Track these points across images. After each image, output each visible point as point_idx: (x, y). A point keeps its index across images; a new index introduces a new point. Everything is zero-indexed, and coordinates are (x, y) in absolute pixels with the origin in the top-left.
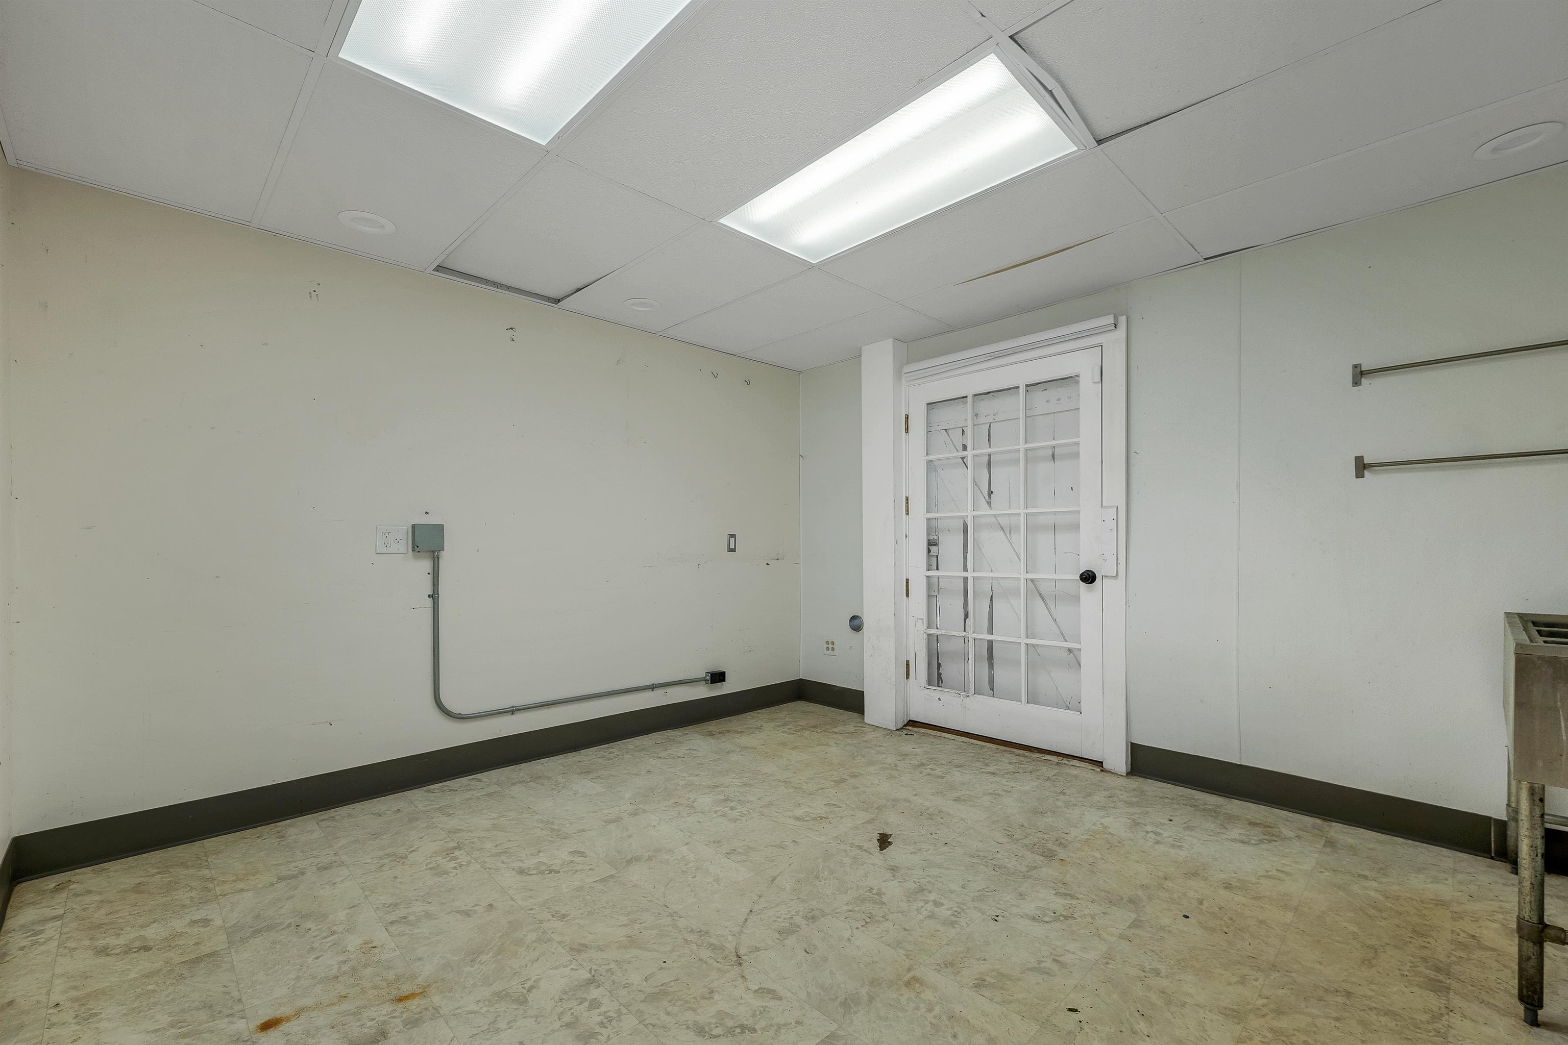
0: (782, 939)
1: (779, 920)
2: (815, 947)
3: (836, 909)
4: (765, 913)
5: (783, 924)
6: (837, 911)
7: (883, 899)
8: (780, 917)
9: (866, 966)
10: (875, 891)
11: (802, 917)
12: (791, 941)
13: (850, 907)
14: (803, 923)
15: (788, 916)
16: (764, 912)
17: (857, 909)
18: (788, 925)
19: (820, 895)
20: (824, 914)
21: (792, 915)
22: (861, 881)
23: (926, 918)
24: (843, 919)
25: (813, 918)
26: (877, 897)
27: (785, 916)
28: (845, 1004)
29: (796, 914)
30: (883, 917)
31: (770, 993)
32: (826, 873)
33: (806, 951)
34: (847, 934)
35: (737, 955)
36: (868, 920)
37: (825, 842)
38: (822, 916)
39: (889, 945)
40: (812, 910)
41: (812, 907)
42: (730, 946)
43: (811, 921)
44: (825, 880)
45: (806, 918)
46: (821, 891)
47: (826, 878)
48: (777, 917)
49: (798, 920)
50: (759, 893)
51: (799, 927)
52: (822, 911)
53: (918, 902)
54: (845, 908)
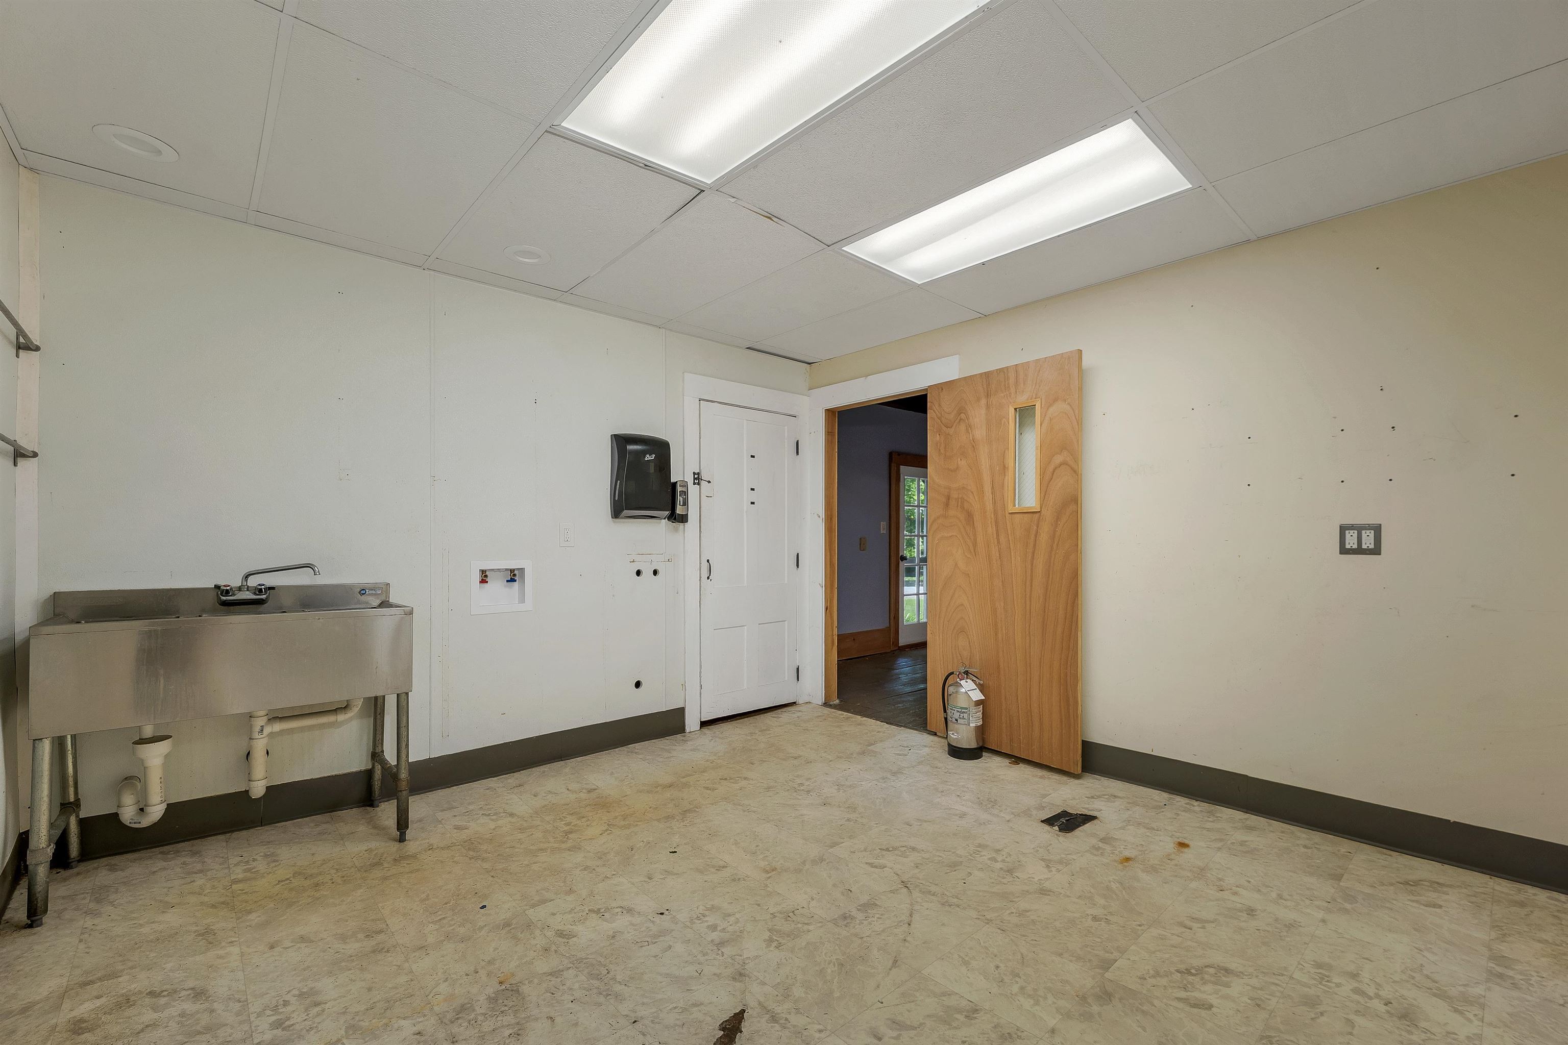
0: (872, 900)
1: (878, 916)
2: (843, 894)
3: (821, 927)
4: (895, 922)
5: (874, 911)
6: (820, 925)
7: (768, 935)
8: (878, 918)
9: (803, 881)
10: (775, 944)
11: (856, 918)
12: (864, 899)
13: (806, 927)
14: (854, 912)
15: (870, 920)
16: (896, 924)
17: (800, 925)
18: (869, 911)
19: (838, 942)
20: (835, 922)
21: (866, 920)
22: (787, 958)
23: (733, 914)
24: (816, 916)
25: (845, 918)
26: (774, 937)
27: (873, 919)
28: (822, 860)
29: (863, 922)
30: (775, 917)
31: (875, 866)
32: (829, 971)
33: (851, 891)
34: (813, 904)
35: (908, 888)
36: (791, 914)
37: (828, 1033)
38: (836, 919)
39: (779, 893)
40: (846, 926)
41: (847, 929)
42: (916, 894)
43: (847, 915)
44: (831, 961)
45: (853, 918)
46: (837, 947)
47: (829, 964)
48: (881, 918)
49: (860, 916)
50: (907, 944)
51: (858, 910)
52: (836, 925)
53: (732, 931)
54: (811, 928)
